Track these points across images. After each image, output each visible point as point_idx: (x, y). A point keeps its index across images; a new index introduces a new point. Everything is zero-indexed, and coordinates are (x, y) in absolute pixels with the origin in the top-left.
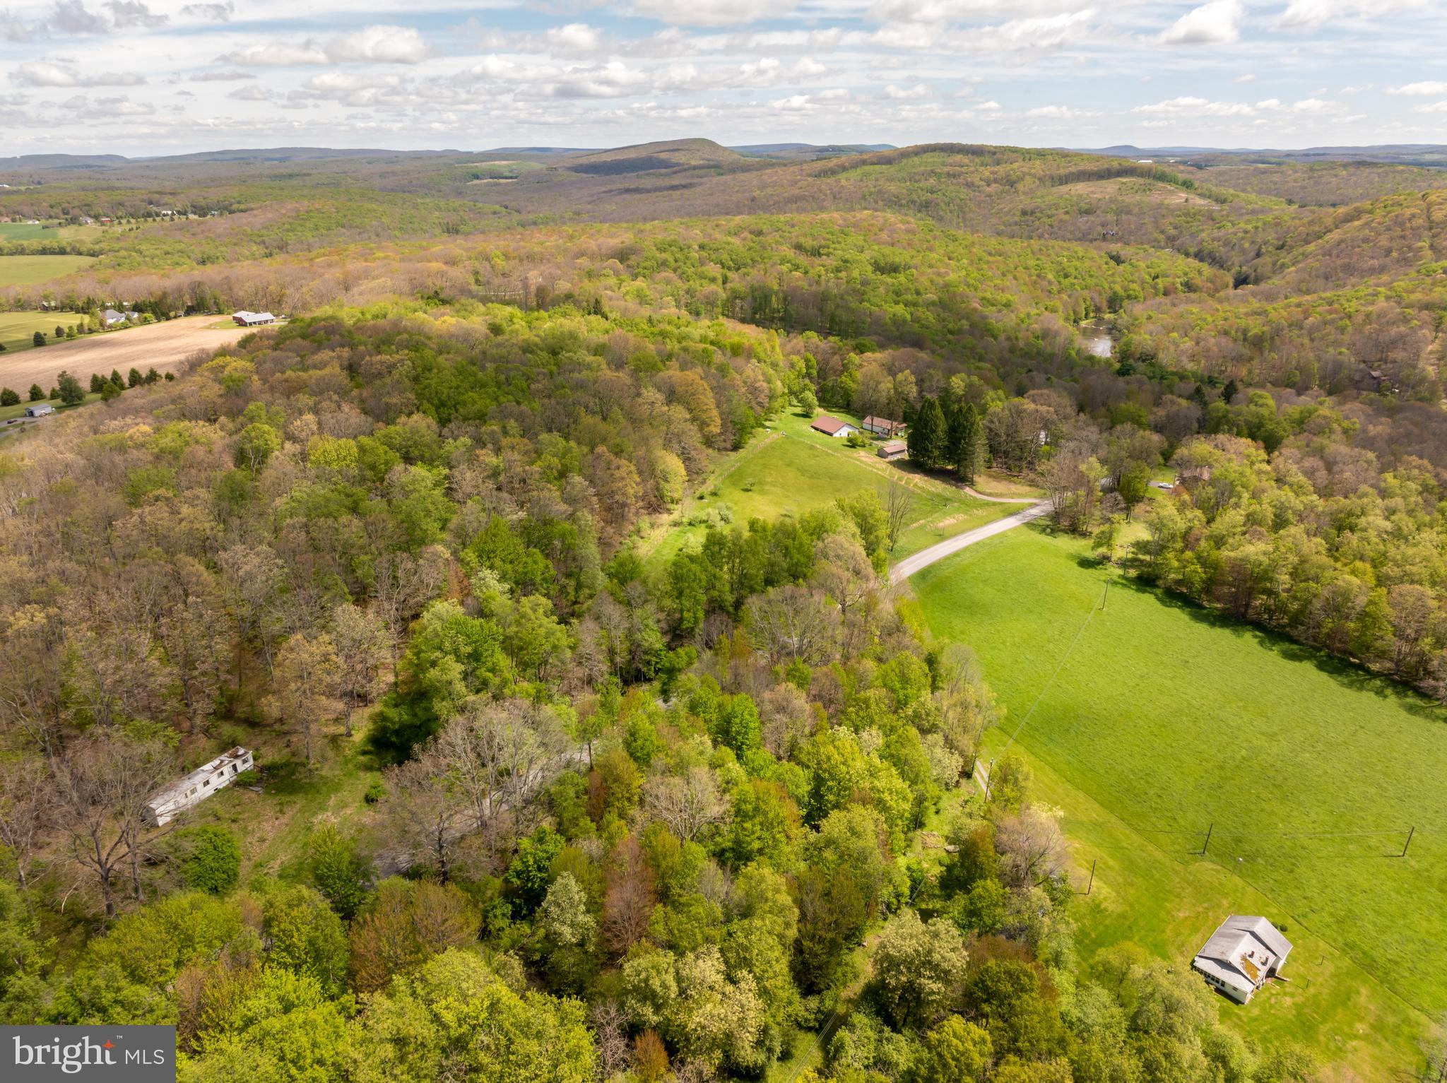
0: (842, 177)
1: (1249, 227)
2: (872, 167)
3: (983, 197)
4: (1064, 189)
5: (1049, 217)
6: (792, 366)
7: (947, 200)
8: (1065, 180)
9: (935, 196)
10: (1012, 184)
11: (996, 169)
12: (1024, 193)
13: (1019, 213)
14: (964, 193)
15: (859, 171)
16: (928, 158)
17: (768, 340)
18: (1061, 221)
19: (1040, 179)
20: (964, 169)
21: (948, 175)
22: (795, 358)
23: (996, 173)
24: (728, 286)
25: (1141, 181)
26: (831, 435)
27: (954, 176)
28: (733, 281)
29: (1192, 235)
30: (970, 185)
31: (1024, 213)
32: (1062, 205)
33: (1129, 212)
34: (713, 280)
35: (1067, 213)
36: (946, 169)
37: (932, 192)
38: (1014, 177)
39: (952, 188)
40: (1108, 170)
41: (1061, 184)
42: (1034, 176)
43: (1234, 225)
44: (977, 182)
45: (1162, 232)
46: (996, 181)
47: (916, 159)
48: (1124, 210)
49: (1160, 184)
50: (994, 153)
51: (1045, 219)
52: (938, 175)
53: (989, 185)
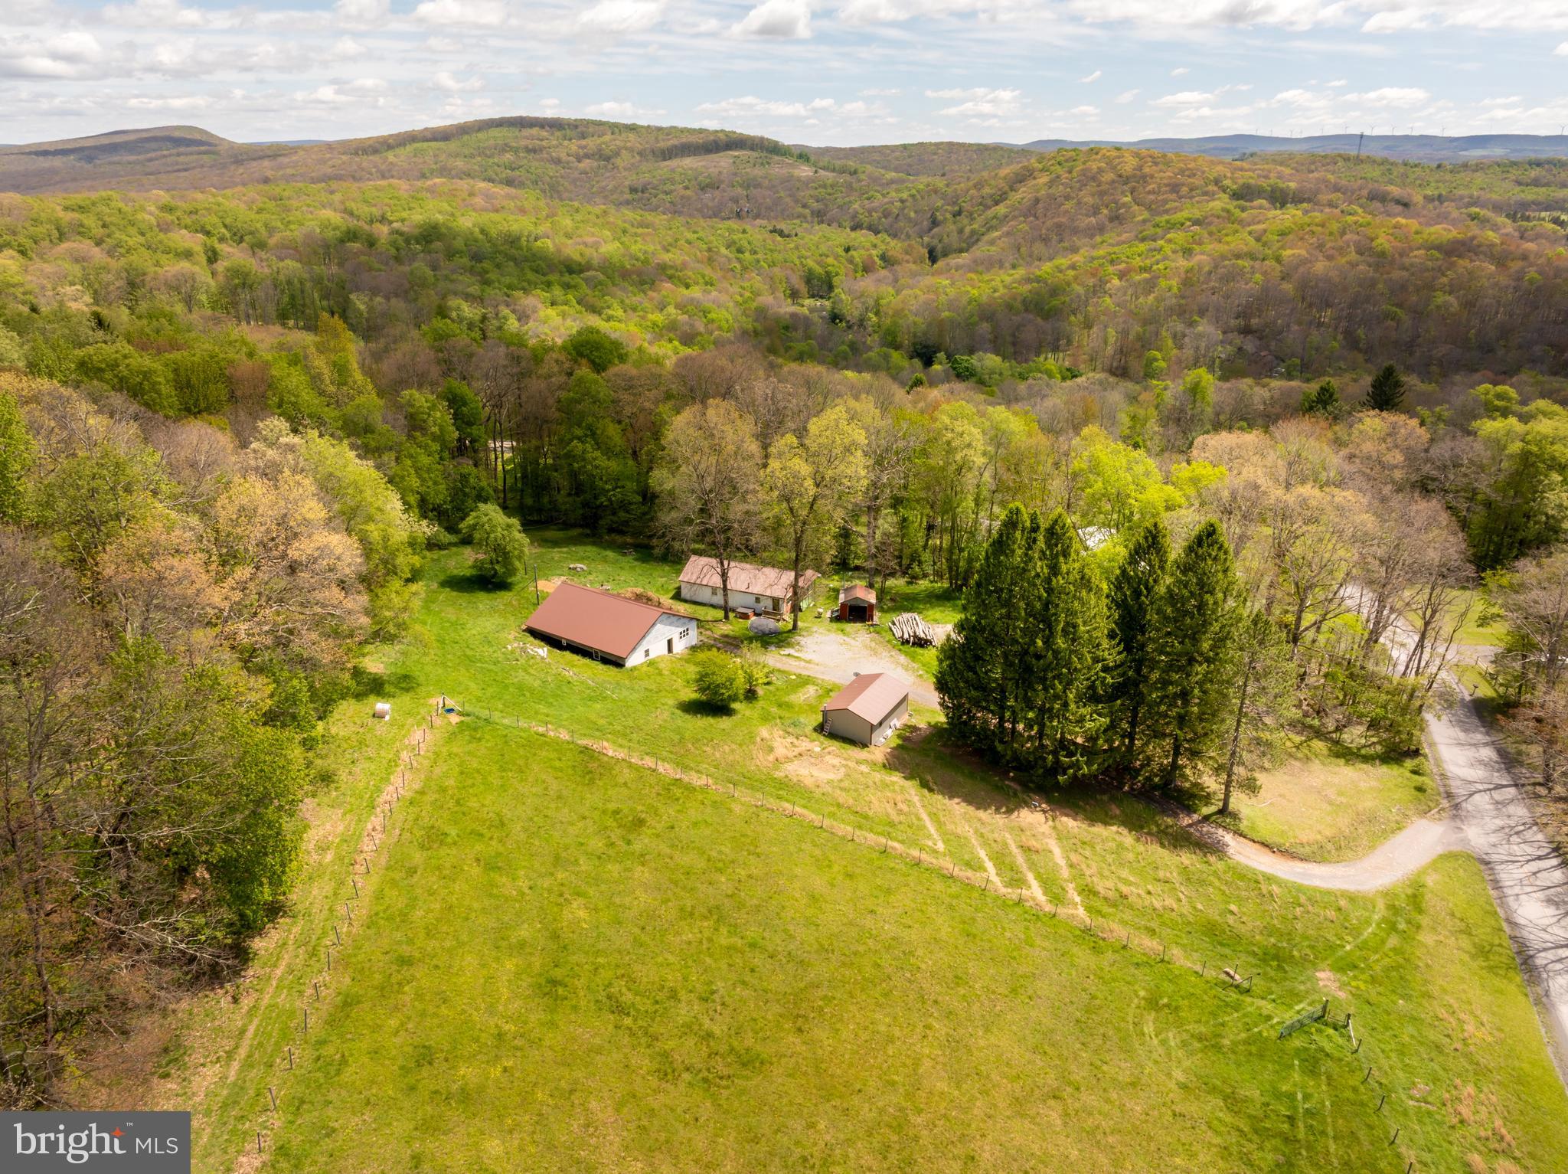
0: (390, 156)
1: (905, 196)
2: (425, 145)
3: (576, 174)
4: (674, 163)
5: (666, 193)
6: (415, 424)
7: (533, 177)
8: (668, 154)
9: (517, 173)
10: (608, 159)
11: (583, 142)
12: (625, 169)
13: (627, 190)
14: (552, 170)
15: (409, 148)
16: (494, 132)
17: (321, 349)
18: (682, 197)
19: (640, 154)
20: (544, 143)
21: (528, 150)
22: (420, 398)
23: (585, 147)
24: (221, 266)
25: (755, 154)
26: (617, 662)
27: (534, 151)
28: (229, 256)
29: (840, 207)
30: (558, 161)
31: (633, 190)
32: (677, 178)
33: (758, 186)
34: (188, 255)
35: (686, 188)
36: (523, 143)
37: (513, 170)
38: (607, 152)
39: (536, 164)
40: (715, 142)
41: (664, 160)
42: (631, 150)
43: (884, 196)
44: (564, 157)
45: (804, 206)
46: (587, 156)
47: (480, 135)
48: (750, 184)
49: (776, 158)
50: (576, 127)
51: (661, 196)
52: (516, 151)
53: (579, 161)
